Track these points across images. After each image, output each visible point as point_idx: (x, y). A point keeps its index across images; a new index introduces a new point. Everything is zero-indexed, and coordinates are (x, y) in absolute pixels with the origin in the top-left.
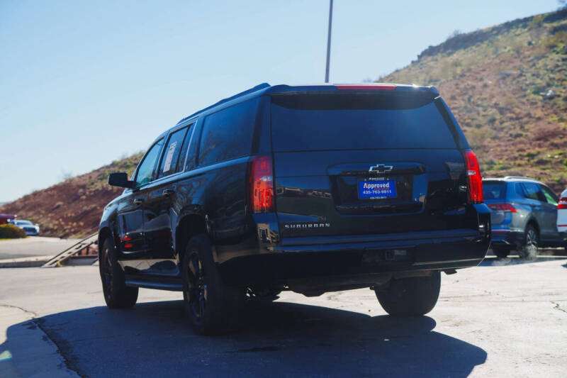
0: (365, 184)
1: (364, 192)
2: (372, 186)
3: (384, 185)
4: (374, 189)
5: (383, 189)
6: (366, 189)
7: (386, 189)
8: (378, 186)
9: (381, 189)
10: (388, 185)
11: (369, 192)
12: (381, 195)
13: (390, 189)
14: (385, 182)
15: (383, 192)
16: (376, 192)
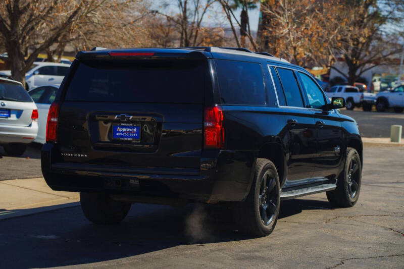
0: (119, 128)
1: (117, 134)
2: (123, 130)
3: (132, 130)
4: (124, 132)
5: (131, 132)
6: (119, 132)
7: (133, 132)
8: (128, 130)
9: (129, 132)
10: (135, 130)
11: (120, 134)
12: (129, 137)
13: (136, 133)
14: (133, 127)
15: (131, 135)
16: (126, 134)
